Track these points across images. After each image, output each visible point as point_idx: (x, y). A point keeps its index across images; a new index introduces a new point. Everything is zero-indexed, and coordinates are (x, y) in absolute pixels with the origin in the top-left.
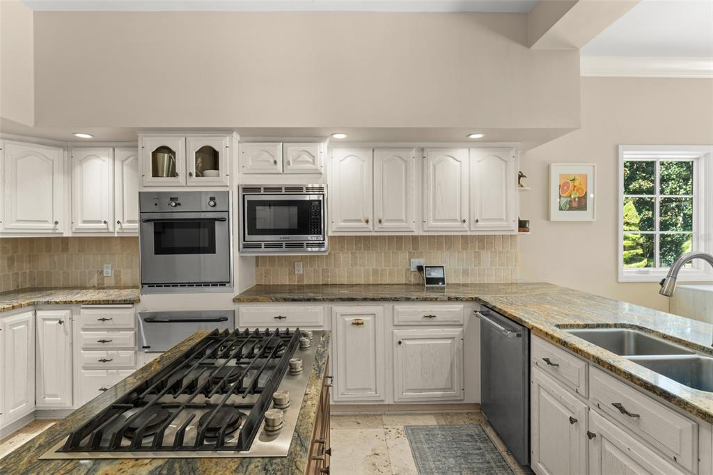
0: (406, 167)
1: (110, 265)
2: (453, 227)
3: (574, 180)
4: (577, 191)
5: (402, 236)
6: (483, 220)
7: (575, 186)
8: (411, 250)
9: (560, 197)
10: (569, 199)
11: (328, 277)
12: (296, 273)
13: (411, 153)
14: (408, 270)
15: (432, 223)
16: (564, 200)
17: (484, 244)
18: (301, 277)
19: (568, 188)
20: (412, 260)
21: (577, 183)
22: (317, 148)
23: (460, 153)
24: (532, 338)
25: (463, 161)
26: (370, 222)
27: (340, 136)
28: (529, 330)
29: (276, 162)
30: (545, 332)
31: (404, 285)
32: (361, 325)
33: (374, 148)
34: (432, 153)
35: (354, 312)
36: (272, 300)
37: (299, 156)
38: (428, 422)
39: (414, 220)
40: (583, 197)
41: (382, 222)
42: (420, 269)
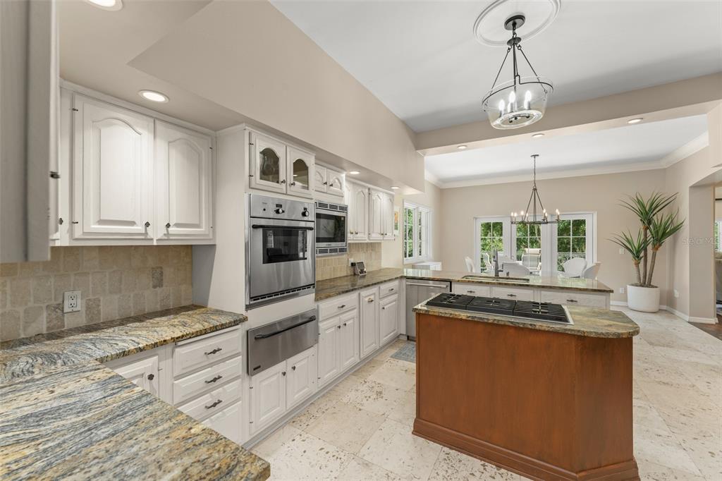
0: (364, 199)
1: (78, 293)
8: (348, 253)
22: (342, 178)
23: (381, 195)
24: (453, 285)
25: (381, 200)
26: (352, 233)
27: (355, 173)
28: (451, 283)
29: (326, 183)
30: (467, 280)
31: (347, 276)
32: (372, 301)
33: (354, 183)
34: (373, 192)
35: (368, 294)
36: (337, 294)
37: (335, 182)
38: (393, 351)
39: (367, 233)
40: (397, 223)
41: (357, 233)
42: (353, 265)
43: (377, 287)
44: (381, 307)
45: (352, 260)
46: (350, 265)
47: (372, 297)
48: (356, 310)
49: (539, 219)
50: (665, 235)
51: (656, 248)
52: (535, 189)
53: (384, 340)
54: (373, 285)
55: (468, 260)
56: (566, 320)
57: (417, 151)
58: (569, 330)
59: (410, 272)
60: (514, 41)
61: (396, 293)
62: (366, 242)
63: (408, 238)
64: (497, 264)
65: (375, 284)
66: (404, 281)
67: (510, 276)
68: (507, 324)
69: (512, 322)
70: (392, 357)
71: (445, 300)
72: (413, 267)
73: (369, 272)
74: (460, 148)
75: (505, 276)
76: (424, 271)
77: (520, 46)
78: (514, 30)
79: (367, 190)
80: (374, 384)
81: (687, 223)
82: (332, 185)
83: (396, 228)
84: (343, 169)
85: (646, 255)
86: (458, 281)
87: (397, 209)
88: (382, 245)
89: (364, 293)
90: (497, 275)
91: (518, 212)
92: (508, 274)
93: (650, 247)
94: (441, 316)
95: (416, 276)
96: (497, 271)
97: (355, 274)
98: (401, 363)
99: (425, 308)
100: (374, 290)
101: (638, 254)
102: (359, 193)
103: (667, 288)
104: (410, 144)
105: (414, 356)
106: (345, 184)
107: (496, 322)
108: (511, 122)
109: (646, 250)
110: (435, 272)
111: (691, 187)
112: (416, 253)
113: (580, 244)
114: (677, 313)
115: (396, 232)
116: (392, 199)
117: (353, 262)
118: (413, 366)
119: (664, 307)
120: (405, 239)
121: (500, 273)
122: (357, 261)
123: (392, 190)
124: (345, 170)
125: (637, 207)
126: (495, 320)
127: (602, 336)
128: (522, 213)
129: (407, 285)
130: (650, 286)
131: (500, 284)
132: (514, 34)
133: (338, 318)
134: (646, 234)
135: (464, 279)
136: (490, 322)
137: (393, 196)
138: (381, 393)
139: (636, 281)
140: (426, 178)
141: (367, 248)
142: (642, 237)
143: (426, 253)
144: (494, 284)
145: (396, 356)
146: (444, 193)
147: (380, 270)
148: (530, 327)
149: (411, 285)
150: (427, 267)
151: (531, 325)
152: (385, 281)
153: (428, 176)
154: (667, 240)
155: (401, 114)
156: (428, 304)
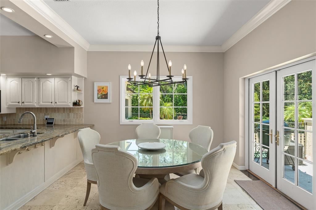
0: (33, 84)
2: (48, 105)
3: (103, 88)
4: (104, 92)
5: (42, 108)
6: (59, 102)
7: (103, 90)
8: (45, 113)
9: (98, 94)
10: (101, 95)
11: (15, 122)
12: (4, 120)
13: (34, 79)
14: (44, 120)
15: (41, 103)
16: (99, 95)
17: (71, 111)
18: (6, 122)
19: (101, 91)
20: (45, 116)
21: (104, 89)
25: (52, 82)
39: (35, 102)
40: (106, 94)
41: (24, 103)
83: (104, 98)
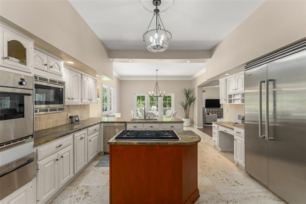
0: (78, 79)
8: (67, 111)
20: (68, 114)
22: (61, 64)
23: (89, 79)
24: (127, 124)
25: (89, 81)
26: (69, 99)
27: (71, 63)
28: (126, 123)
29: (46, 65)
30: (133, 122)
31: (66, 124)
32: (83, 138)
33: (70, 69)
34: (84, 76)
35: (80, 134)
36: (56, 139)
37: (55, 65)
38: (96, 163)
39: (80, 98)
40: (99, 95)
41: (73, 99)
42: (71, 117)
43: (86, 129)
44: (89, 141)
45: (70, 115)
46: (68, 118)
47: (83, 136)
48: (71, 146)
49: (158, 95)
50: (192, 101)
51: (189, 106)
52: (157, 83)
53: (91, 158)
54: (83, 129)
55: (132, 112)
56: (178, 138)
57: (110, 59)
58: (181, 143)
59: (106, 119)
60: (157, 11)
61: (98, 131)
62: (79, 104)
63: (104, 102)
64: (145, 114)
65: (85, 128)
66: (102, 124)
67: (150, 118)
68: (156, 144)
69: (158, 143)
70: (95, 166)
71: (126, 134)
72: (107, 116)
73: (82, 121)
74: (130, 61)
75: (148, 118)
76: (112, 118)
77: (159, 14)
78: (157, 6)
79: (80, 75)
80: (83, 188)
81: (197, 98)
82: (52, 67)
83: (98, 97)
84: (61, 58)
85: (187, 108)
86: (129, 122)
87: (98, 87)
88: (90, 106)
89: (77, 134)
90: (145, 118)
91: (151, 92)
92: (149, 117)
93: (188, 106)
94: (124, 145)
95: (109, 121)
96: (145, 116)
97: (72, 123)
98: (101, 168)
99: (115, 141)
100: (85, 131)
101: (185, 107)
102: (75, 75)
103: (192, 118)
104: (105, 54)
105: (108, 163)
106: (63, 68)
107: (151, 144)
108: (155, 48)
109: (187, 107)
110: (118, 118)
111: (198, 87)
112: (108, 109)
113: (170, 104)
114: (194, 126)
115: (98, 99)
116: (95, 82)
117: (71, 116)
118: (108, 169)
119: (191, 125)
120: (103, 102)
121: (146, 117)
122: (74, 115)
123: (96, 77)
124: (64, 60)
125: (185, 92)
126: (151, 143)
127: (192, 144)
128: (153, 92)
129: (104, 126)
130: (188, 118)
131: (147, 122)
132: (157, 7)
133: (56, 154)
134: (187, 101)
135: (132, 121)
136: (148, 144)
137: (96, 80)
138: (88, 193)
139: (185, 117)
140: (114, 74)
141: (80, 107)
142: (186, 102)
143: (114, 109)
144: (144, 122)
145: (97, 166)
146: (121, 82)
147: (89, 119)
148: (166, 144)
149: (106, 126)
150: (114, 116)
151: (166, 143)
152: (91, 126)
153: (115, 74)
154: (192, 103)
155: (101, 37)
156: (116, 138)
